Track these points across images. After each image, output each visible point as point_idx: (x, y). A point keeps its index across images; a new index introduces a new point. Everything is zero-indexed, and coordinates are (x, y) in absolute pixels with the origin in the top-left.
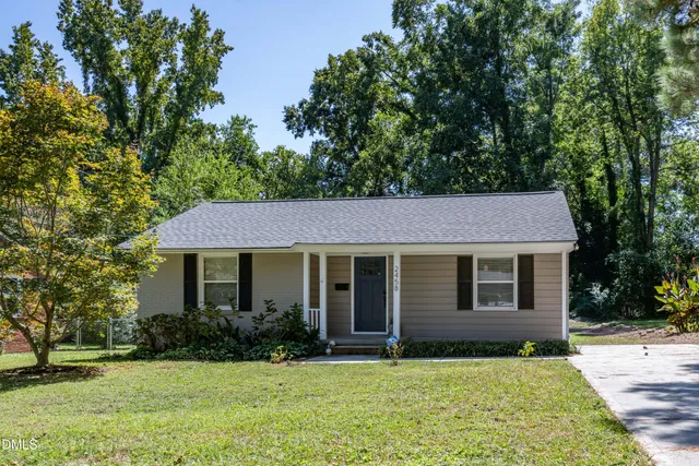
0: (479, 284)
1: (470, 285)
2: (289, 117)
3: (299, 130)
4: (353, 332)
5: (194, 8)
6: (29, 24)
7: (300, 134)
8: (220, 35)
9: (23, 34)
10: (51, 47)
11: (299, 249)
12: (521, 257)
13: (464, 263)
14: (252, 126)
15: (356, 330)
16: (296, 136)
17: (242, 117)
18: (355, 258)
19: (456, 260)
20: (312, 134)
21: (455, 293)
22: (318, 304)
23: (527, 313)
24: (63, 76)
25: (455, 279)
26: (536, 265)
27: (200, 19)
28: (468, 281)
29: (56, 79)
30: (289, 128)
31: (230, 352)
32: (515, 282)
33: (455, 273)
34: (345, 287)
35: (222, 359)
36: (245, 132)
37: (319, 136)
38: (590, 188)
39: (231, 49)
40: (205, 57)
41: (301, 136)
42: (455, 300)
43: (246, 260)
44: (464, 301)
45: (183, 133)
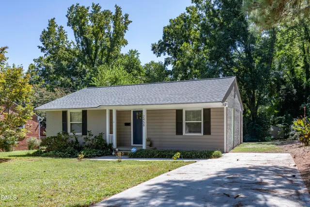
0: (186, 123)
1: (181, 123)
2: (154, 48)
3: (159, 54)
4: (132, 145)
5: (116, 5)
6: (54, 19)
7: (159, 55)
8: (127, 16)
9: (52, 23)
10: (63, 27)
11: (105, 108)
12: (205, 110)
13: (179, 112)
14: (138, 54)
15: (134, 144)
16: (157, 56)
17: (134, 50)
18: (133, 111)
19: (175, 111)
20: (165, 54)
21: (175, 127)
22: (112, 132)
23: (207, 136)
24: (67, 39)
25: (175, 121)
26: (212, 113)
27: (118, 10)
28: (181, 121)
29: (64, 40)
30: (154, 53)
31: (69, 153)
32: (202, 122)
33: (175, 118)
34: (128, 124)
35: (64, 157)
36: (136, 56)
37: (167, 56)
38: (297, 72)
39: (131, 22)
40: (119, 26)
41: (160, 56)
42: (175, 130)
43: (84, 113)
44: (179, 131)
45: (111, 58)
